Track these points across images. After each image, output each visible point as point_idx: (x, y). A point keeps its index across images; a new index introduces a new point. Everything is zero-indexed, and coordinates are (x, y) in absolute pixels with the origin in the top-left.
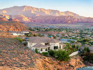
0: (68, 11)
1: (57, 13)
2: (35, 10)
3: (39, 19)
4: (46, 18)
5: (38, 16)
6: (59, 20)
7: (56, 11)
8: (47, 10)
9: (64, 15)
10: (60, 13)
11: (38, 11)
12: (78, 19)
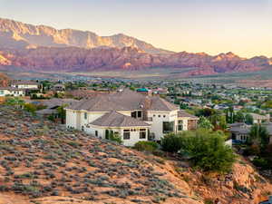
0: (120, 35)
1: (89, 40)
2: (25, 30)
3: (36, 56)
4: (57, 54)
5: (33, 49)
6: (96, 59)
7: (87, 33)
8: (60, 31)
9: (109, 44)
10: (99, 40)
11: (32, 34)
12: (150, 56)
